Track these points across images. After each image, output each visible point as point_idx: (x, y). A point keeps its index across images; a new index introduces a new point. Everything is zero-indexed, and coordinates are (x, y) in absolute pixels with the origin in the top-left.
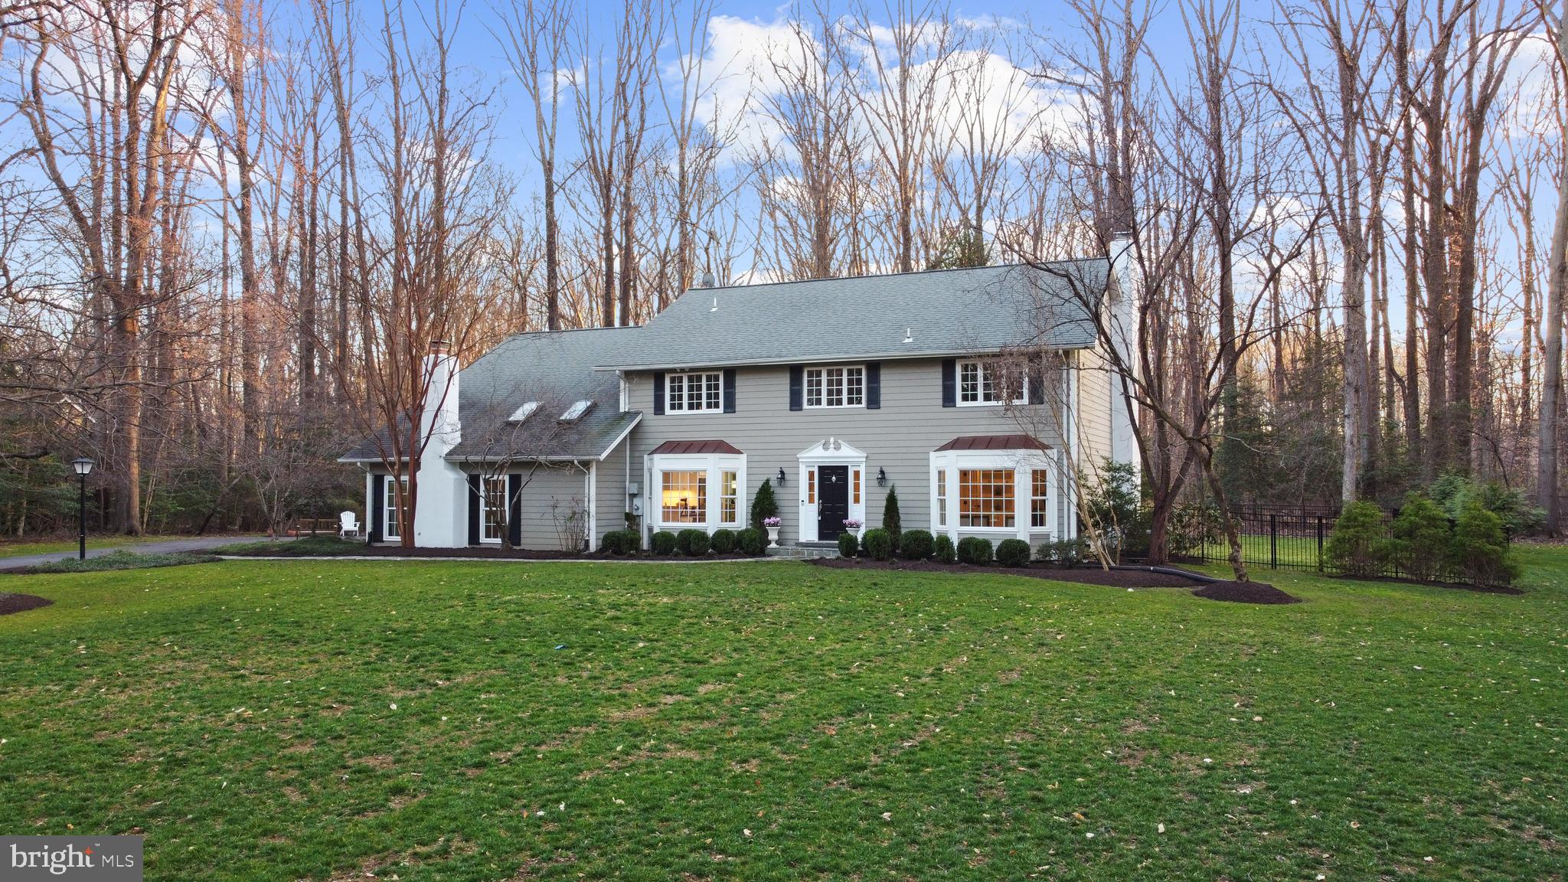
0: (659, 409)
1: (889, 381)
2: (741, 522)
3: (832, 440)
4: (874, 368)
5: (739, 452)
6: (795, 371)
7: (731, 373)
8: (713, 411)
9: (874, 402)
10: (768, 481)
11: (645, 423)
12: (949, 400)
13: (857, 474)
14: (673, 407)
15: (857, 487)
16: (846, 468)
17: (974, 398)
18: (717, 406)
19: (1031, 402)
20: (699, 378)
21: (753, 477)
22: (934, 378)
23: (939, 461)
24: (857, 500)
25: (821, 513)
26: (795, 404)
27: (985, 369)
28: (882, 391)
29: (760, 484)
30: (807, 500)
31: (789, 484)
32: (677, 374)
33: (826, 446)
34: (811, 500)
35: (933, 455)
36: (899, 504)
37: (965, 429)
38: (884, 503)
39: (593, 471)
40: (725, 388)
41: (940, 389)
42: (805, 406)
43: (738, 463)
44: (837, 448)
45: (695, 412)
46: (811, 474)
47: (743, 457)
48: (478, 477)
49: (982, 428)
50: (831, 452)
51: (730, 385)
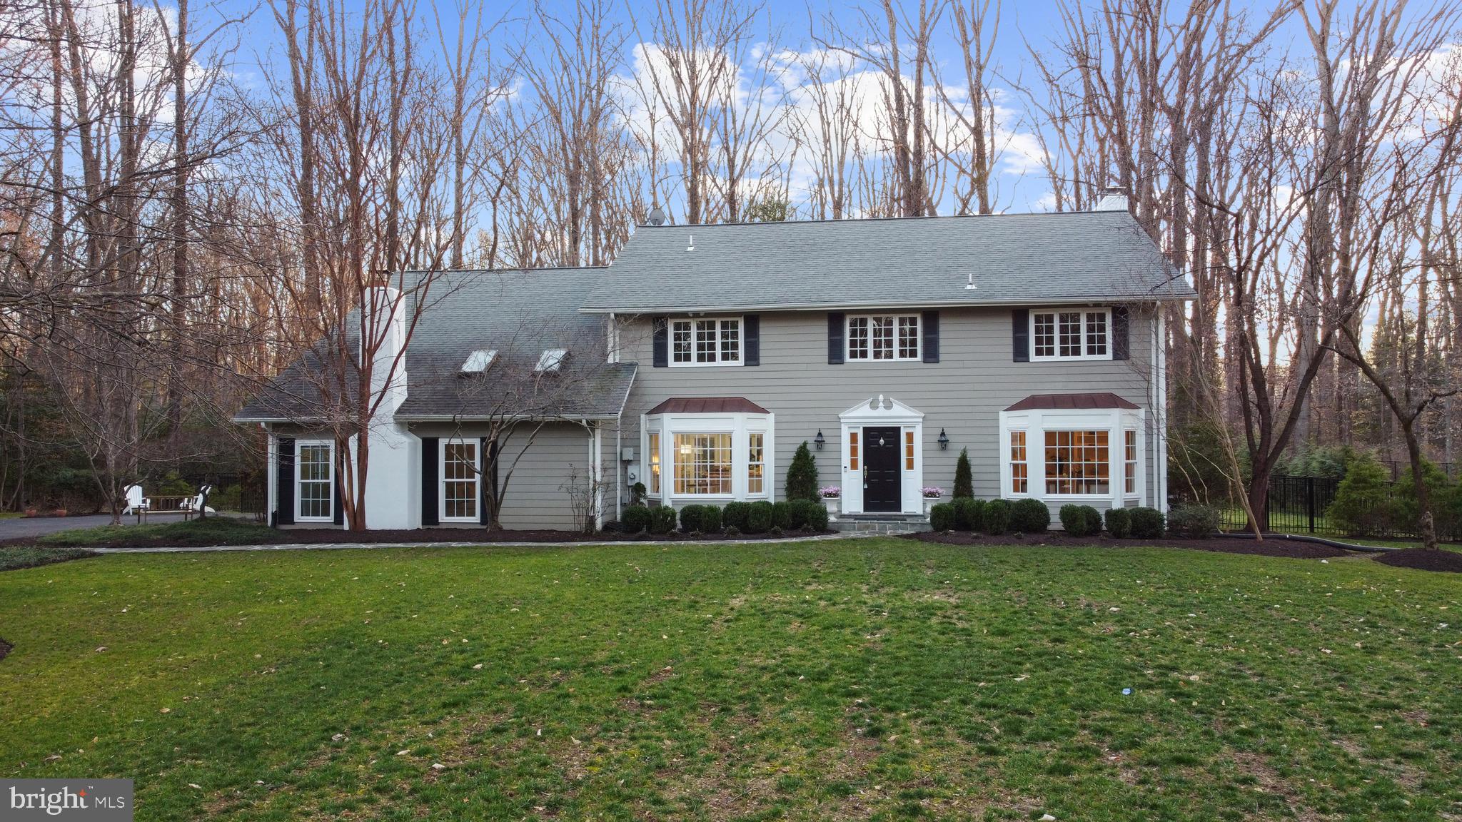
0: (660, 360)
1: (948, 332)
2: (770, 492)
3: (881, 397)
4: (932, 316)
5: (764, 411)
6: (835, 318)
7: (753, 320)
8: (730, 363)
9: (932, 354)
10: (805, 444)
11: (642, 377)
12: (1020, 353)
13: (910, 437)
14: (677, 358)
15: (910, 451)
16: (897, 430)
17: (1050, 352)
18: (735, 357)
19: (1116, 357)
20: (712, 325)
21: (782, 440)
22: (1003, 331)
23: (1009, 422)
24: (910, 465)
25: (866, 481)
26: (835, 356)
27: (1061, 320)
28: (942, 342)
29: (795, 448)
30: (848, 465)
31: (826, 447)
32: (682, 319)
33: (874, 406)
34: (854, 465)
35: (1003, 416)
36: (973, 470)
37: (1039, 386)
38: (955, 469)
39: (598, 433)
40: (746, 336)
41: (1010, 341)
42: (847, 358)
43: (765, 425)
44: (888, 406)
45: (706, 364)
46: (854, 437)
47: (771, 417)
48: (436, 441)
49: (1059, 385)
50: (881, 411)
51: (752, 333)
